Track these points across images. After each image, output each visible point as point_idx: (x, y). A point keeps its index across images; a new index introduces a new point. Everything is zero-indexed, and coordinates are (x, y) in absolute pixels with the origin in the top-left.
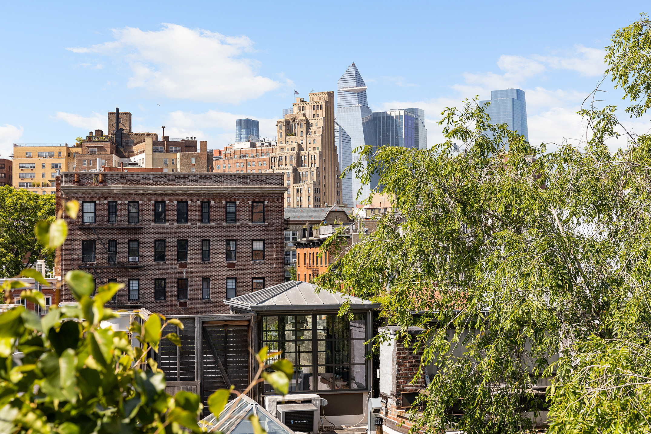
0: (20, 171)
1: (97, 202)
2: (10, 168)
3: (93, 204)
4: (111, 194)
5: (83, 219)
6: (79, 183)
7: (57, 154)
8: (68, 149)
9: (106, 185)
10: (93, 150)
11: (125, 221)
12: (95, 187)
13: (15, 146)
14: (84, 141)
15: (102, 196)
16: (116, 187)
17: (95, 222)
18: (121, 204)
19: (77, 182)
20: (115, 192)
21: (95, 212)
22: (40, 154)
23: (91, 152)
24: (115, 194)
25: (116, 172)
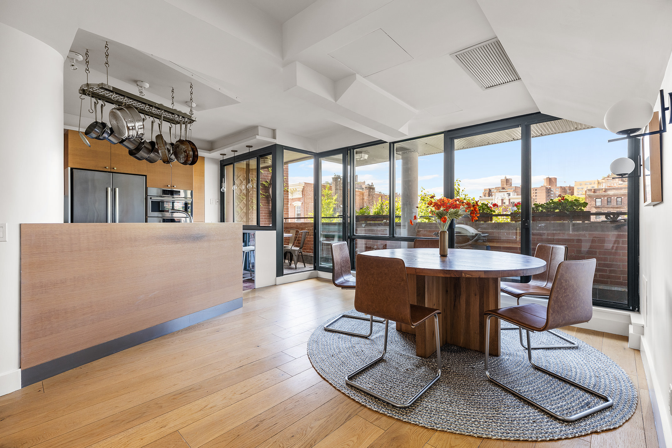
0: (577, 190)
1: (602, 198)
2: (573, 189)
3: (600, 199)
4: (608, 195)
5: (596, 204)
6: (594, 192)
7: (594, 183)
8: (598, 181)
9: (606, 192)
10: (610, 180)
11: (615, 204)
12: (602, 193)
13: (575, 182)
14: (606, 177)
15: (604, 196)
16: (611, 193)
17: (601, 205)
18: (613, 199)
19: (593, 192)
20: (610, 194)
21: (601, 202)
22: (586, 184)
23: (609, 181)
24: (611, 195)
25: (612, 187)
